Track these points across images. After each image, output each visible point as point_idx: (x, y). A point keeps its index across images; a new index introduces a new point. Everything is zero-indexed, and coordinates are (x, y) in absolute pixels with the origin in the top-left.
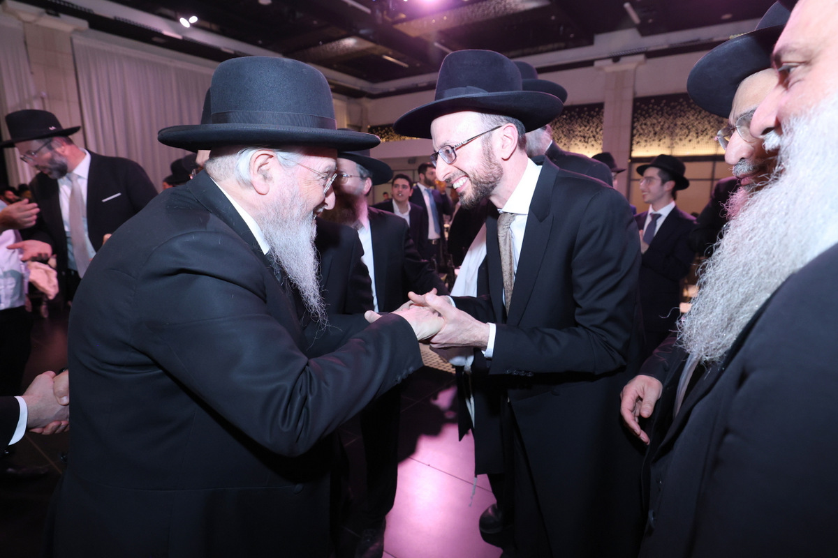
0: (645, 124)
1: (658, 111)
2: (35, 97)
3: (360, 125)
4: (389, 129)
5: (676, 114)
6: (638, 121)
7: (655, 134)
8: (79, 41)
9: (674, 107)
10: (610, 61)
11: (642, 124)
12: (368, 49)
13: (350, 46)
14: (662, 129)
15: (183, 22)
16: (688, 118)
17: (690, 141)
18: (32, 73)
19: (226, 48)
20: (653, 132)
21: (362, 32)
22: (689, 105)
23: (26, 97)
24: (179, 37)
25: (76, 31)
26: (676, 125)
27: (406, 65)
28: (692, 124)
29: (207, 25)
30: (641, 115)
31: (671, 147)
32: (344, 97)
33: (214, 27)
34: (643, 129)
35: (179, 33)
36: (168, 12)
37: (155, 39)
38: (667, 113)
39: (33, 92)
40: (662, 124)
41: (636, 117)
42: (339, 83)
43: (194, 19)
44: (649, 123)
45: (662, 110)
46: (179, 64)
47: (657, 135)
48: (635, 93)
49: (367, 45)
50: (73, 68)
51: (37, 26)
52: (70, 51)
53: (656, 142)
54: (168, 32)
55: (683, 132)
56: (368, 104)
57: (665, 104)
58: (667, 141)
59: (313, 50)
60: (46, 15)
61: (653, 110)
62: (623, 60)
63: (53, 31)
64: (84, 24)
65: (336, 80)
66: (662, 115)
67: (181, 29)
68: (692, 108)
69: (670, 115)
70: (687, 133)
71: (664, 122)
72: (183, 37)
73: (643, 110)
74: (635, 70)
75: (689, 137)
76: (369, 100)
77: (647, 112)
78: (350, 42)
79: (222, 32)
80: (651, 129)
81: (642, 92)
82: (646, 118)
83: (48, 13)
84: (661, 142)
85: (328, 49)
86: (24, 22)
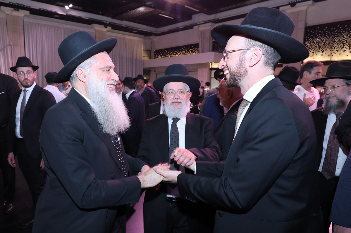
0: (313, 42)
1: (322, 34)
2: (8, 45)
3: (150, 50)
4: (165, 51)
5: (334, 35)
6: (308, 40)
7: (320, 47)
8: (26, 20)
9: (334, 31)
10: (289, 6)
11: (310, 42)
12: (151, 11)
13: (142, 11)
14: (324, 45)
15: (67, 7)
16: (343, 37)
17: (344, 51)
18: (8, 35)
19: (85, 17)
20: (318, 47)
21: (147, 3)
22: (344, 29)
23: (5, 45)
24: (65, 14)
25: (25, 16)
26: (334, 42)
27: (173, 18)
28: (347, 40)
29: (77, 7)
30: (310, 37)
31: (331, 55)
32: (143, 36)
33: (80, 8)
34: (312, 46)
35: (65, 13)
36: (61, 4)
37: (55, 16)
38: (328, 34)
39: (8, 43)
40: (324, 41)
41: (307, 38)
42: (139, 29)
43: (71, 6)
44: (315, 42)
45: (325, 33)
46: (65, 26)
47: (321, 49)
48: (306, 24)
49: (150, 10)
50: (23, 32)
51: (11, 15)
52: (22, 25)
53: (321, 53)
54: (60, 12)
55: (339, 46)
56: (155, 39)
57: (327, 30)
58: (328, 52)
59: (125, 14)
60: (14, 11)
61: (318, 33)
62: (297, 5)
63: (17, 17)
64: (28, 13)
65: (138, 28)
66: (325, 36)
67: (66, 11)
68: (346, 31)
69: (330, 36)
70: (342, 47)
71: (326, 40)
72: (67, 14)
73: (311, 34)
74: (307, 10)
75: (344, 49)
76: (156, 37)
77: (314, 35)
78: (142, 9)
79: (84, 10)
80: (317, 45)
81: (311, 23)
82: (313, 39)
83: (15, 10)
84: (324, 53)
85: (132, 13)
86: (7, 14)
